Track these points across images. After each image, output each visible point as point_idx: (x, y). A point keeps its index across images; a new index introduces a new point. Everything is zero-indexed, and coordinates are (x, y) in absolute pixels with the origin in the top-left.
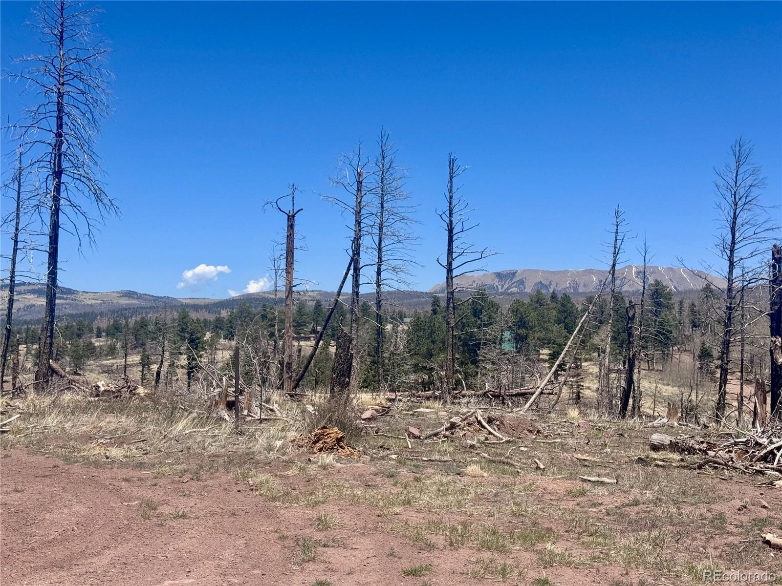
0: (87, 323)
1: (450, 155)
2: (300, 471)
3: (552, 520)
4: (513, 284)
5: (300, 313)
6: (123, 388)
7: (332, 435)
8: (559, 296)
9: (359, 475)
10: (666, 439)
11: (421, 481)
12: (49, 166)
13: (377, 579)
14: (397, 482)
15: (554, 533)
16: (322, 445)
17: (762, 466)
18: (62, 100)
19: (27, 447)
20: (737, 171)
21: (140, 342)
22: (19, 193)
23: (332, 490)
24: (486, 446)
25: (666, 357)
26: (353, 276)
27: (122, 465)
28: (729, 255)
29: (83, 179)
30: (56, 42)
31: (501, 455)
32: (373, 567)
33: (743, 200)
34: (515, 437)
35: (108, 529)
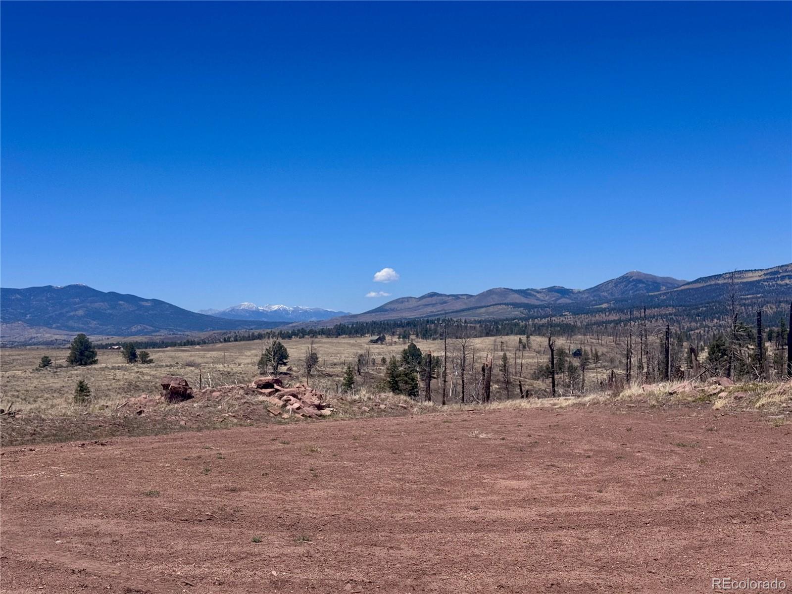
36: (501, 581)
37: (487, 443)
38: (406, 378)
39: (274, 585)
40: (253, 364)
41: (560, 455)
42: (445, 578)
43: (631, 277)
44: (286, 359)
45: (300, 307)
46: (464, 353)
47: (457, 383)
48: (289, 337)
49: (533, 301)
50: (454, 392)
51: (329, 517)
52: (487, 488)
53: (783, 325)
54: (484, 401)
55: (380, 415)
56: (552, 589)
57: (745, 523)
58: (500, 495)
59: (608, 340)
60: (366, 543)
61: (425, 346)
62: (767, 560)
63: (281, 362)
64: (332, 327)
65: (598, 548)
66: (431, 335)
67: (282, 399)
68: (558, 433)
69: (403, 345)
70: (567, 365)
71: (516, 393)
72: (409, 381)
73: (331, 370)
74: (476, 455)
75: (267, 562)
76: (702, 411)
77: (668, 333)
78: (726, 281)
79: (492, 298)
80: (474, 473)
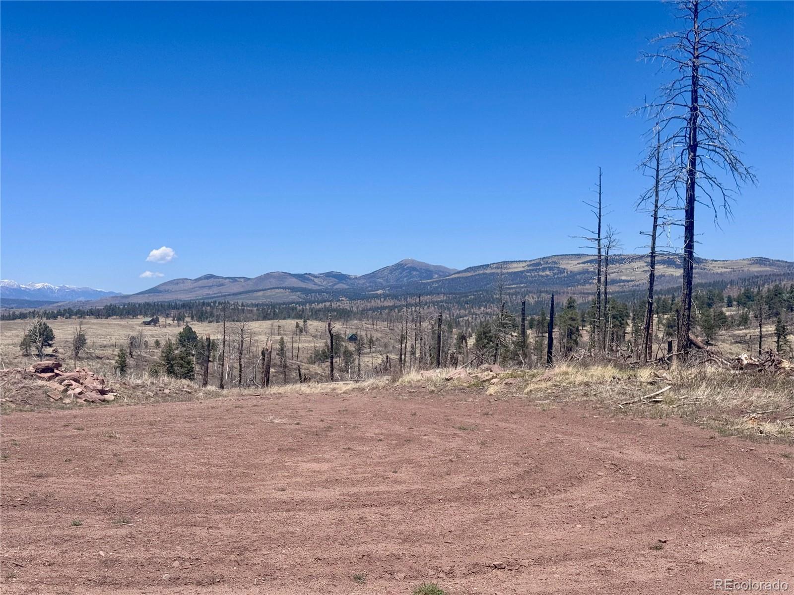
0: (717, 292)
6: (767, 362)
12: (684, 141)
18: (697, 74)
19: (681, 417)
21: (775, 311)
22: (658, 171)
27: (778, 441)
29: (718, 150)
30: (690, 15)
35: (774, 502)
36: (317, 554)
37: (283, 427)
38: (181, 362)
39: (103, 565)
40: (14, 345)
41: (355, 439)
42: (265, 553)
43: (406, 265)
44: (51, 340)
45: (67, 286)
46: (242, 337)
47: (233, 367)
48: (55, 317)
49: (310, 286)
50: (230, 376)
51: (144, 501)
52: (291, 471)
53: (543, 314)
54: (263, 386)
55: (165, 401)
56: (363, 560)
57: (523, 498)
58: (304, 477)
59: (382, 325)
60: (185, 524)
61: (202, 330)
62: (545, 530)
63: (46, 344)
64: (102, 308)
65: (399, 522)
66: (207, 318)
67: (63, 384)
68: (348, 418)
69: (177, 328)
70: (342, 350)
71: (292, 377)
72: (185, 364)
73: (101, 352)
74: (274, 439)
75: (91, 544)
76: (477, 396)
77: (440, 320)
78: (493, 271)
79: (270, 282)
80: (275, 457)
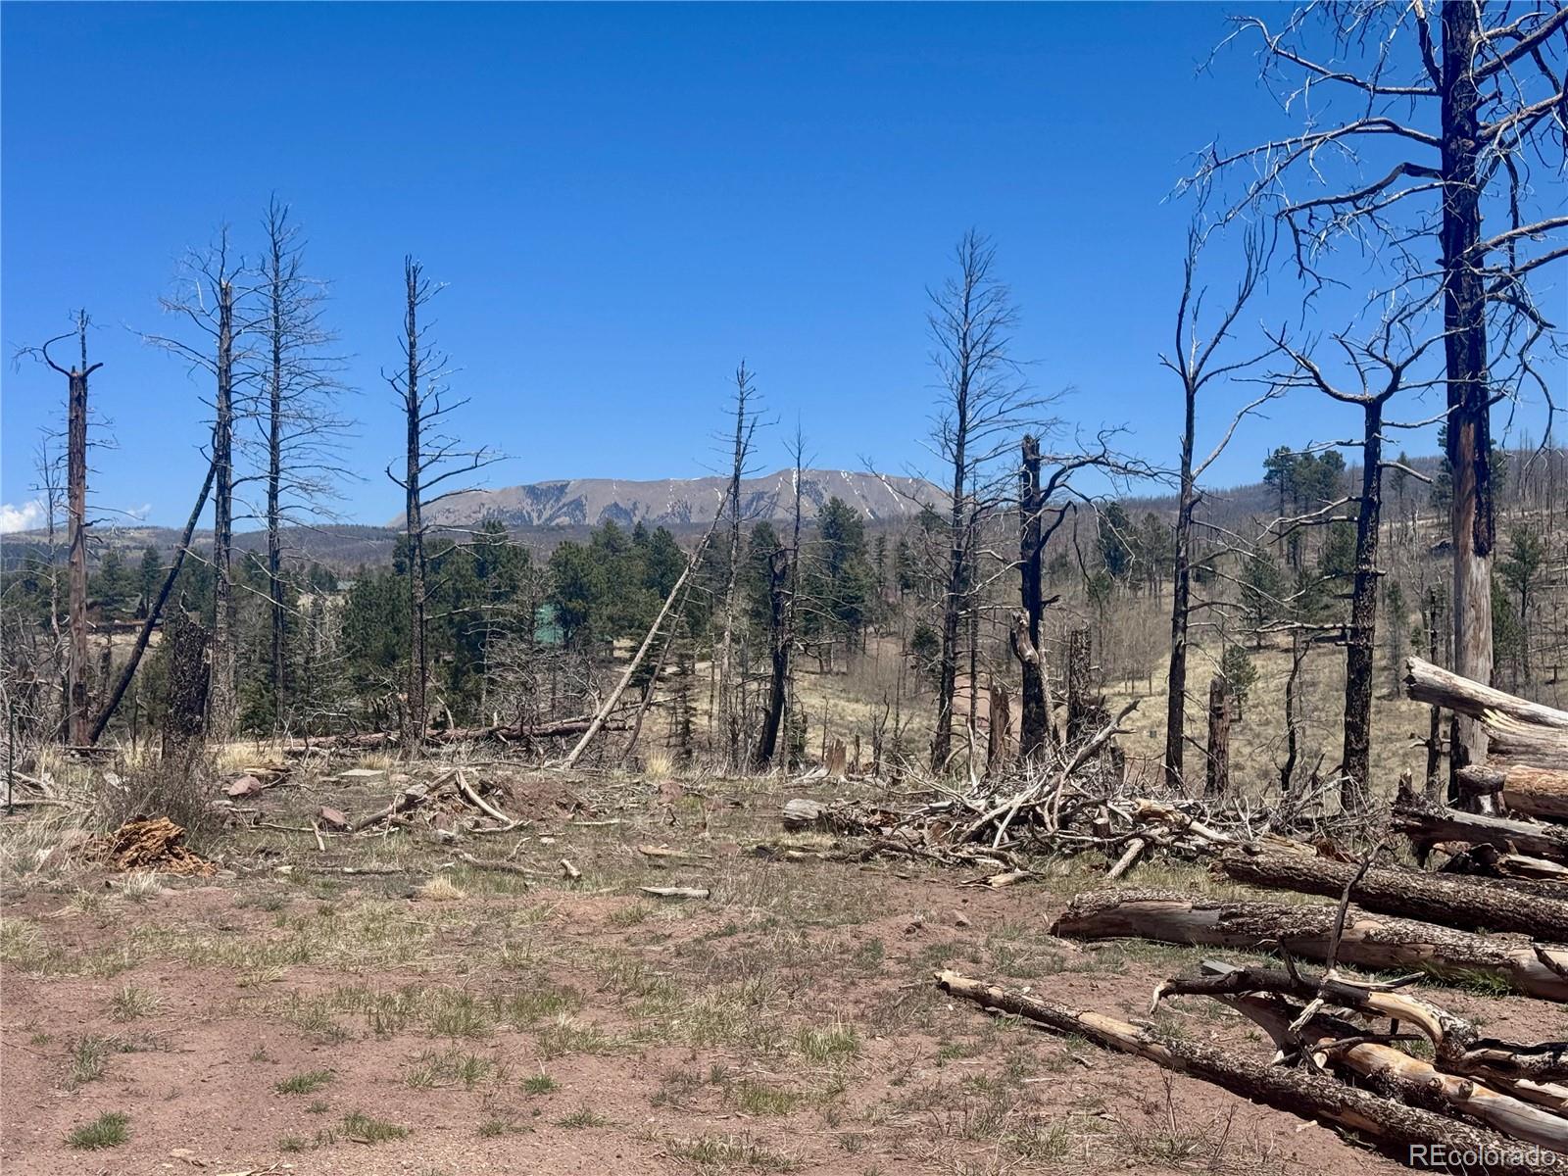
1: (408, 259)
2: (85, 908)
3: (576, 971)
4: (560, 509)
5: (111, 575)
7: (157, 833)
8: (651, 532)
9: (209, 910)
10: (811, 808)
11: (332, 914)
13: (224, 1103)
14: (284, 919)
15: (576, 994)
16: (135, 854)
17: (971, 850)
20: (968, 293)
23: (151, 941)
24: (475, 838)
25: (853, 647)
26: (217, 502)
28: (955, 453)
31: (502, 854)
32: (219, 1083)
33: (979, 348)
34: (533, 818)
